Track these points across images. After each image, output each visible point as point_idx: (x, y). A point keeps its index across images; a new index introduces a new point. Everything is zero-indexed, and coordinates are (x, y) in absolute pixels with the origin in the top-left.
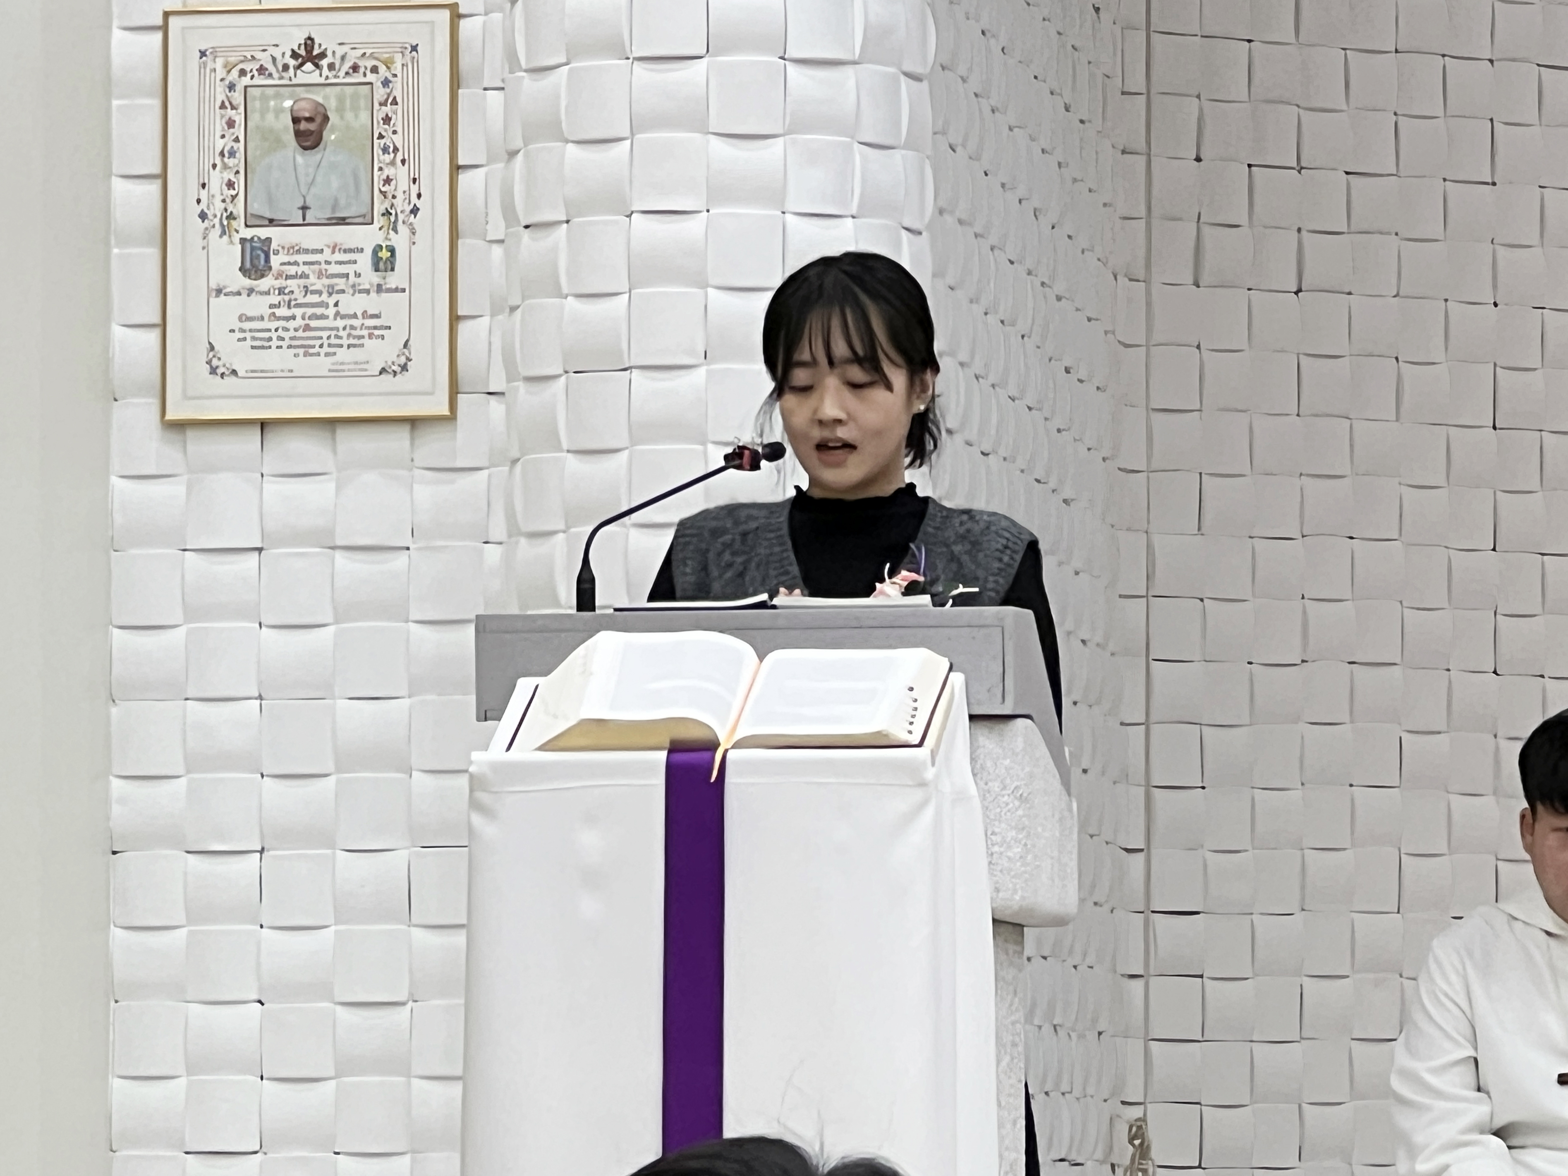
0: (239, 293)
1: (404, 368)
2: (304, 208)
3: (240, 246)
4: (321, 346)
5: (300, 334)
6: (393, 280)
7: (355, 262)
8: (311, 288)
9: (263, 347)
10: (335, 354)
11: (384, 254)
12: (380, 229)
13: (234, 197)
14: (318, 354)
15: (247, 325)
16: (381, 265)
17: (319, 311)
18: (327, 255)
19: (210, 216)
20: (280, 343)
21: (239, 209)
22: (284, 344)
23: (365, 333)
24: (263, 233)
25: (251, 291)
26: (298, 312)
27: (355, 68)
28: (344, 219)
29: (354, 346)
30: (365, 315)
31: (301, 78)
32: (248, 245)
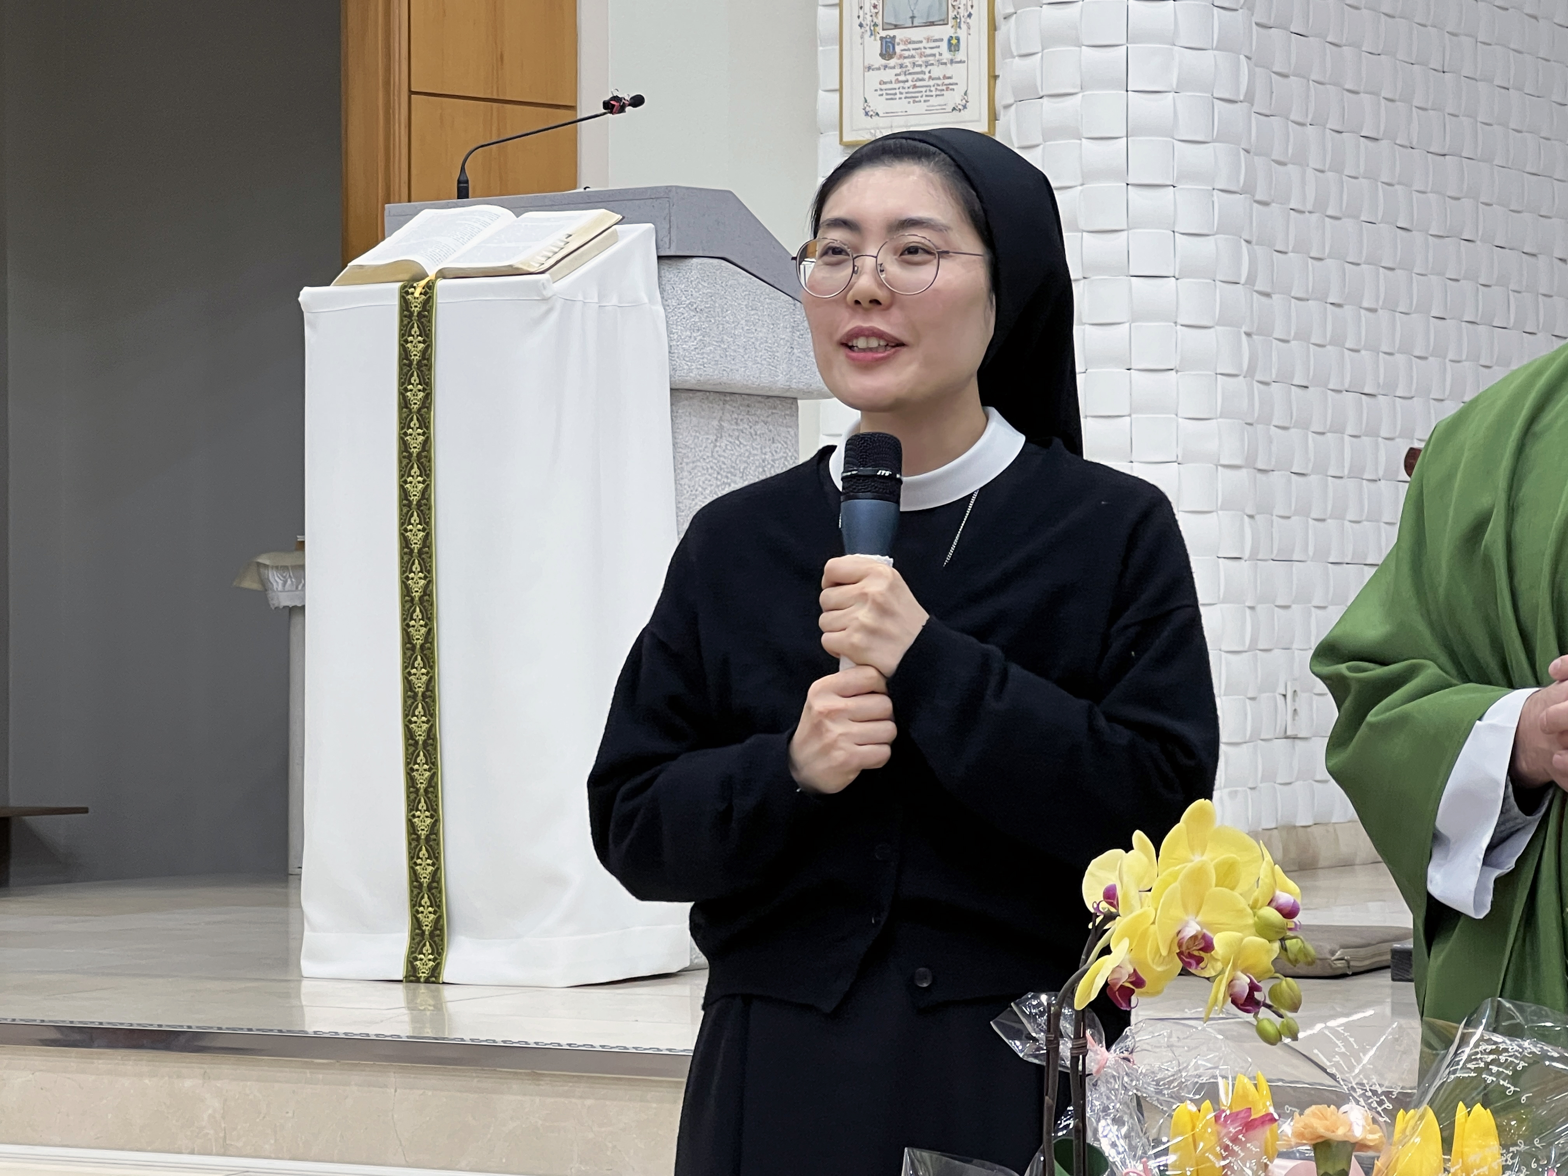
0: (879, 69)
1: (965, 107)
2: (913, 18)
3: (880, 42)
4: (922, 97)
5: (911, 90)
6: (960, 56)
7: (939, 47)
8: (917, 63)
9: (892, 99)
10: (929, 101)
11: (954, 41)
12: (952, 27)
13: (877, 13)
14: (920, 101)
15: (884, 87)
16: (953, 48)
17: (920, 76)
18: (925, 44)
19: (865, 26)
20: (901, 96)
21: (879, 21)
22: (904, 95)
23: (944, 88)
24: (892, 33)
25: (886, 67)
26: (910, 77)
28: (933, 22)
29: (939, 95)
30: (945, 77)
32: (884, 40)
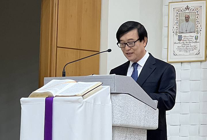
1: (199, 54)
4: (188, 51)
5: (185, 49)
6: (198, 41)
7: (193, 38)
8: (187, 42)
9: (181, 51)
11: (197, 37)
12: (196, 33)
13: (177, 29)
15: (179, 48)
16: (196, 39)
17: (188, 46)
18: (189, 37)
19: (174, 32)
21: (178, 31)
23: (194, 49)
25: (179, 43)
26: (185, 46)
27: (193, 10)
28: (191, 32)
29: (192, 51)
30: (194, 46)
31: (186, 12)
32: (179, 36)
